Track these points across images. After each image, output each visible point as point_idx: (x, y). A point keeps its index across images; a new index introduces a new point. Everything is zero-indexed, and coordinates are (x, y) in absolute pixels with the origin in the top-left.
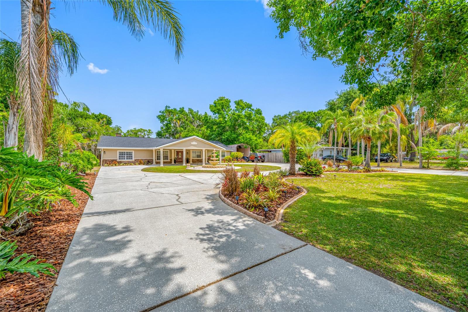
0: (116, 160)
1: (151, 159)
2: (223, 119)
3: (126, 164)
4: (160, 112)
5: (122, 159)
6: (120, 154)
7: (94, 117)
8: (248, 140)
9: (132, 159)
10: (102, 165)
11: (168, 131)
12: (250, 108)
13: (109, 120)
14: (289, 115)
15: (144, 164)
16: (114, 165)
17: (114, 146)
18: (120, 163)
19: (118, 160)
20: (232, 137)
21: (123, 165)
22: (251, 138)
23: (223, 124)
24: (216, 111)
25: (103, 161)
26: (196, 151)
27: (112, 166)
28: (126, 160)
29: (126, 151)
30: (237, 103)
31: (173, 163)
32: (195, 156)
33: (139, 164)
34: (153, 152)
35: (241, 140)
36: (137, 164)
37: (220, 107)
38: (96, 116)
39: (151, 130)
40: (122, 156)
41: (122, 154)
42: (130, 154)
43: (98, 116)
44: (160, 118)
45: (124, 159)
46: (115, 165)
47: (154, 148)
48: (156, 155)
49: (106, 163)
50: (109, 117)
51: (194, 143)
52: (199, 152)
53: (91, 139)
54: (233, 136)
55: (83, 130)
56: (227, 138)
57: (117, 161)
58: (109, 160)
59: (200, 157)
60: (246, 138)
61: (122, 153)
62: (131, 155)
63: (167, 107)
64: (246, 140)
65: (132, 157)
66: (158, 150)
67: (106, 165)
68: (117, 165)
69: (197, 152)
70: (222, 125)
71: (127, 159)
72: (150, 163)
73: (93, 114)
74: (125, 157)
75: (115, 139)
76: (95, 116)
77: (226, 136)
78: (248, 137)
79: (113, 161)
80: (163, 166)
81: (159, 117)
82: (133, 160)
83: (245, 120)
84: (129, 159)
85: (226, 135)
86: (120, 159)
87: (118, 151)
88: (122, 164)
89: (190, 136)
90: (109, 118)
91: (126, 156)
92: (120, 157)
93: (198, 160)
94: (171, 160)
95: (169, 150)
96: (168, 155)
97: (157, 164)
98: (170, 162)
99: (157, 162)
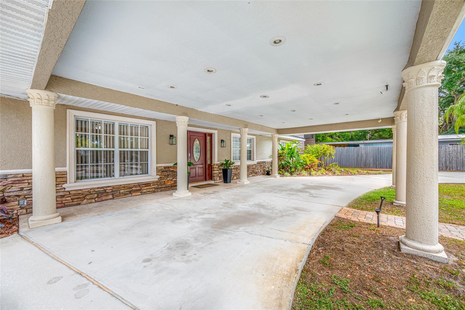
32: (237, 156)
48: (72, 150)
59: (250, 158)
94: (165, 172)
95: (155, 122)
96: (149, 150)
97: (79, 204)
98: (157, 182)
99: (74, 195)
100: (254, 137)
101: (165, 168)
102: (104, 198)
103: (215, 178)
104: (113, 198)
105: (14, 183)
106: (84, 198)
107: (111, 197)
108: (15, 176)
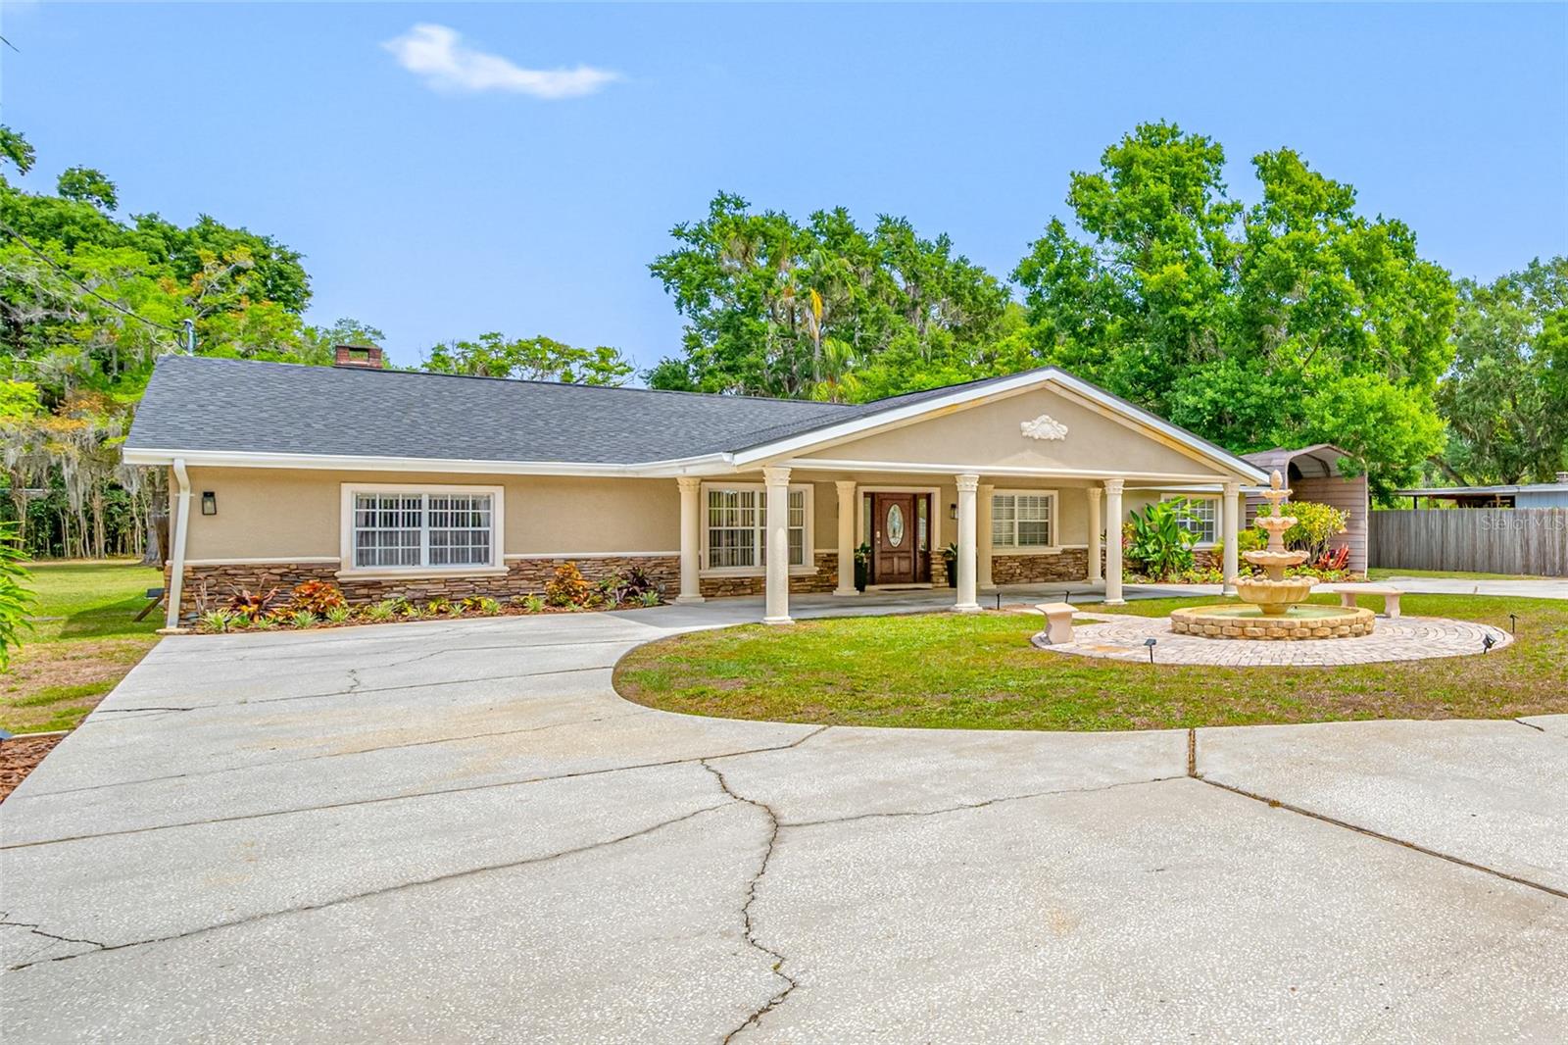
0: (326, 575)
1: (662, 562)
2: (1188, 271)
3: (429, 602)
4: (678, 233)
5: (390, 559)
6: (370, 520)
7: (160, 244)
8: (1372, 418)
9: (482, 557)
10: (183, 618)
11: (742, 361)
12: (1343, 216)
13: (281, 274)
14: (1529, 278)
15: (595, 606)
16: (308, 617)
17: (305, 446)
18: (363, 597)
19: (351, 571)
20: (1253, 400)
21: (400, 611)
22: (1390, 408)
23: (1187, 304)
24: (1133, 216)
25: (187, 582)
26: (1017, 494)
27: (286, 624)
28: (425, 568)
29: (425, 491)
30: (1276, 170)
31: (846, 586)
32: (1004, 535)
33: (555, 604)
34: (677, 496)
35: (1322, 421)
36: (531, 603)
37: (1164, 190)
38: (175, 243)
39: (613, 353)
40: (390, 538)
41: (389, 520)
42: (460, 520)
43: (188, 241)
44: (680, 270)
45: (413, 558)
46: (321, 616)
47: (683, 469)
48: (706, 530)
49: (217, 597)
50: (290, 250)
51: (1045, 427)
52: (1034, 500)
53: (119, 397)
54: (1259, 394)
55: (51, 330)
56: (1213, 402)
57: (344, 574)
58: (250, 570)
59: (1045, 542)
60: (1357, 405)
61: (390, 503)
62: (477, 522)
63: (721, 202)
64: (1352, 420)
65: (481, 538)
66: (716, 487)
67: (220, 616)
68: (336, 614)
69: (1023, 500)
70: (1183, 309)
71: (437, 557)
72: (652, 596)
73: (149, 224)
74: (415, 539)
75: (324, 387)
76: (166, 237)
77: (1209, 393)
78: (1371, 397)
79: (291, 576)
80: (786, 618)
81: (669, 271)
82: (498, 566)
83: (1344, 281)
84: (460, 557)
85: (1209, 384)
86: (363, 558)
87: (348, 492)
88: (381, 609)
89: (922, 393)
90: (284, 260)
91: (425, 531)
92: (364, 538)
93: (1030, 562)
94: (829, 562)
95: (812, 486)
96: (803, 528)
97: (713, 596)
98: (815, 576)
99: (709, 584)
100: (1055, 493)
101: (829, 555)
102: (741, 592)
103: (934, 579)
104: (752, 594)
105: (656, 565)
106: (718, 589)
107: (749, 591)
108: (657, 558)
